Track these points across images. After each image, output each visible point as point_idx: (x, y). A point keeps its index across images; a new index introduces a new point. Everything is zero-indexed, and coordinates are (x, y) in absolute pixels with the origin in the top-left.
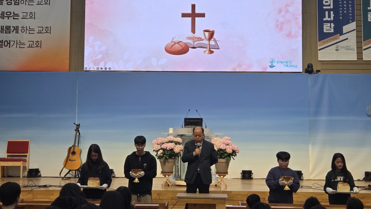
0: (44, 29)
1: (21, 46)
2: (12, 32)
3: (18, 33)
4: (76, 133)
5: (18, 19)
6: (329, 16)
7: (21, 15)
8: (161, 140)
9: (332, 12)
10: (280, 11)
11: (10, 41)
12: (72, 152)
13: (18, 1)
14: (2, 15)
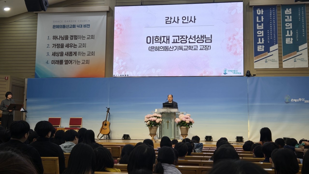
0: (91, 53)
1: (78, 63)
2: (73, 55)
3: (76, 56)
4: (107, 113)
5: (76, 48)
6: (261, 41)
7: (78, 46)
8: (149, 116)
9: (263, 39)
10: (230, 39)
11: (72, 60)
12: (105, 124)
13: (76, 37)
14: (68, 46)
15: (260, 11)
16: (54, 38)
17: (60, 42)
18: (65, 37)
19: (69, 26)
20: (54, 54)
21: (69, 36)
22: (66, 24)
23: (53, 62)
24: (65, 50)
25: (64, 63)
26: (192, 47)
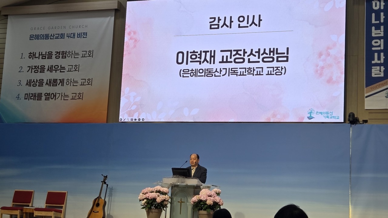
0: (87, 80)
1: (65, 98)
2: (59, 85)
3: (63, 86)
4: (103, 185)
5: (64, 72)
7: (67, 69)
9: (382, 54)
10: (320, 55)
11: (56, 93)
12: (96, 204)
13: (65, 55)
14: (51, 69)
15: (378, 3)
16: (30, 57)
17: (39, 62)
18: (47, 54)
19: (54, 35)
21: (54, 53)
22: (50, 32)
23: (28, 96)
24: (46, 76)
25: (43, 98)
26: (254, 70)
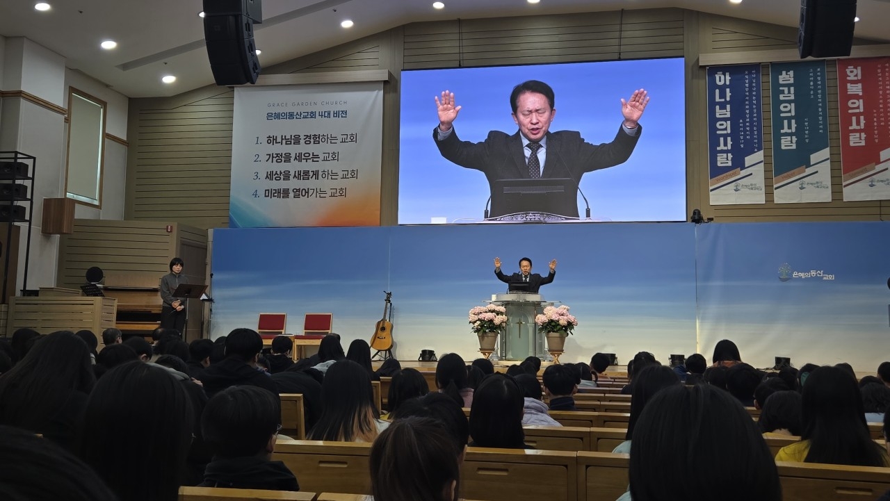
0: (350, 172)
1: (322, 195)
2: (311, 178)
3: (318, 179)
4: (387, 304)
5: (318, 161)
6: (725, 144)
7: (322, 157)
8: (477, 309)
9: (729, 139)
11: (308, 189)
12: (381, 327)
13: (318, 139)
14: (299, 158)
15: (723, 77)
16: (269, 141)
17: (283, 149)
18: (293, 138)
19: (301, 114)
20: (270, 176)
21: (302, 137)
22: (295, 110)
23: (269, 193)
24: (294, 167)
25: (291, 195)
